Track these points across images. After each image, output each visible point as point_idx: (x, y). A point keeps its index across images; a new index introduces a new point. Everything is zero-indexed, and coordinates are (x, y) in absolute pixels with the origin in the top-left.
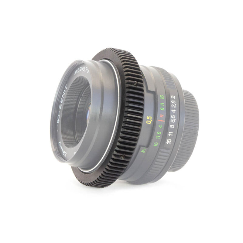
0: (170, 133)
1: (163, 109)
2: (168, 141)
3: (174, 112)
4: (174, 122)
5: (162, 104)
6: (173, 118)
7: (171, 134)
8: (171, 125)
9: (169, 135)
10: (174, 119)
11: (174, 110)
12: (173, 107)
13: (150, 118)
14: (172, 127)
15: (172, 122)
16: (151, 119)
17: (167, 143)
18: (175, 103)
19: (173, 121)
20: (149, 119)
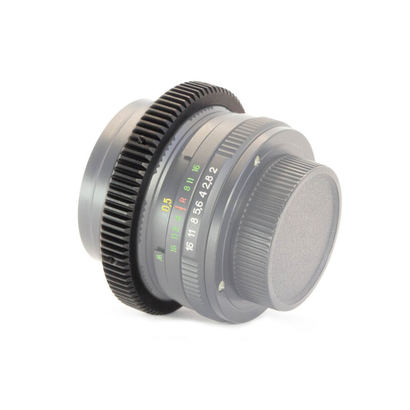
0: (190, 231)
1: (188, 189)
2: (188, 244)
3: (203, 197)
4: (198, 214)
5: (190, 180)
6: (198, 205)
7: (192, 233)
8: (193, 218)
9: (189, 235)
10: (199, 208)
11: (203, 192)
12: (204, 187)
13: (169, 201)
14: (194, 222)
15: (196, 213)
16: (169, 203)
17: (187, 249)
18: (211, 182)
19: (198, 212)
20: (167, 202)
